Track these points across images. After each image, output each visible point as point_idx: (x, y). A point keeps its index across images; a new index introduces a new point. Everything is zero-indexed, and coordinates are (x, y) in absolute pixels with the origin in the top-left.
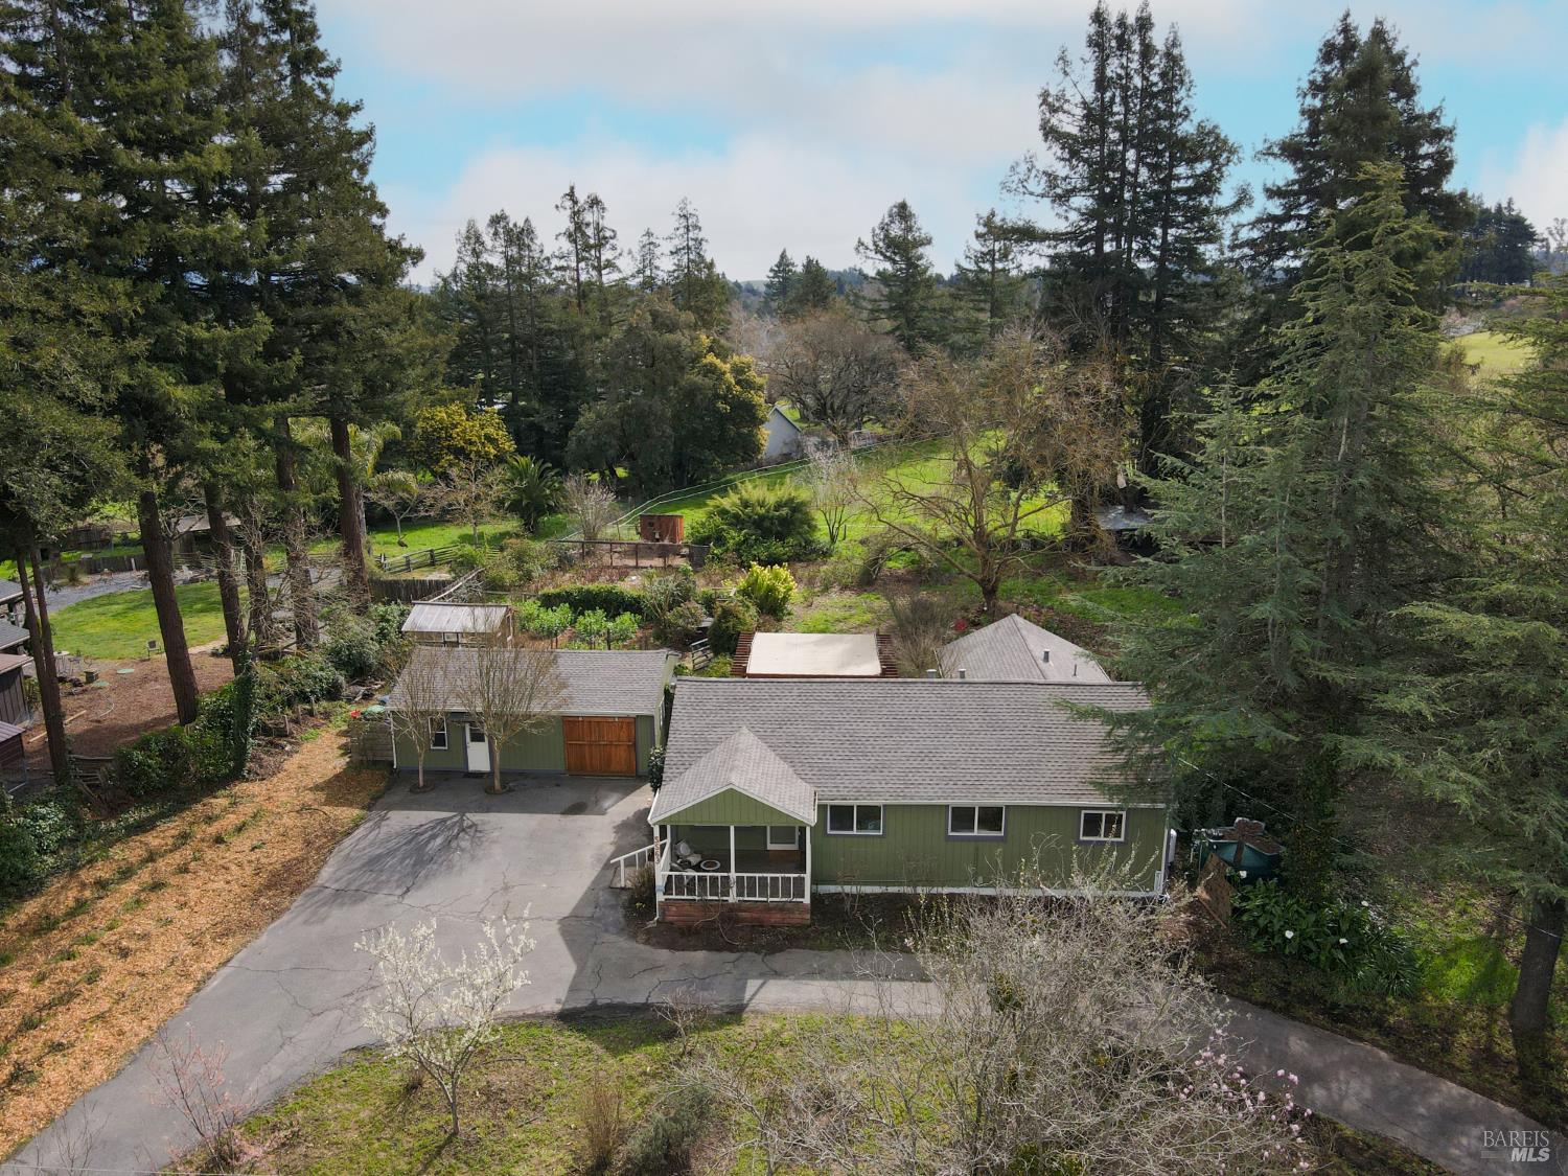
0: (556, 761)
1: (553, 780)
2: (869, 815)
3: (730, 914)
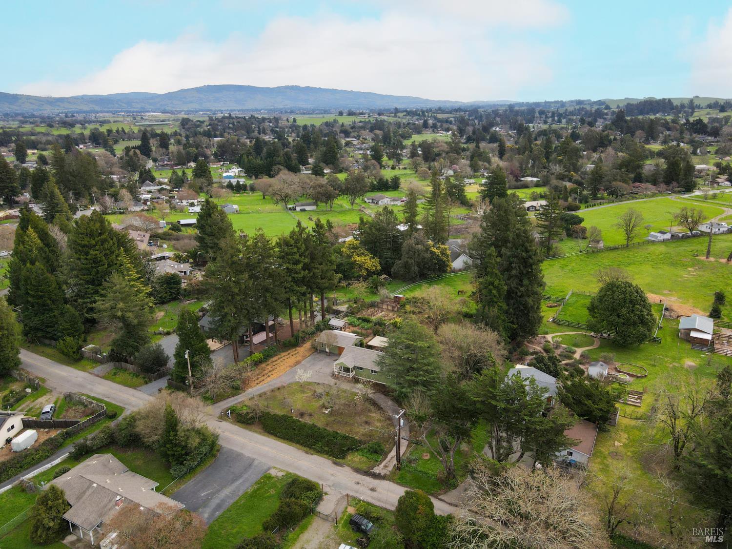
1: (336, 355)
3: (342, 377)
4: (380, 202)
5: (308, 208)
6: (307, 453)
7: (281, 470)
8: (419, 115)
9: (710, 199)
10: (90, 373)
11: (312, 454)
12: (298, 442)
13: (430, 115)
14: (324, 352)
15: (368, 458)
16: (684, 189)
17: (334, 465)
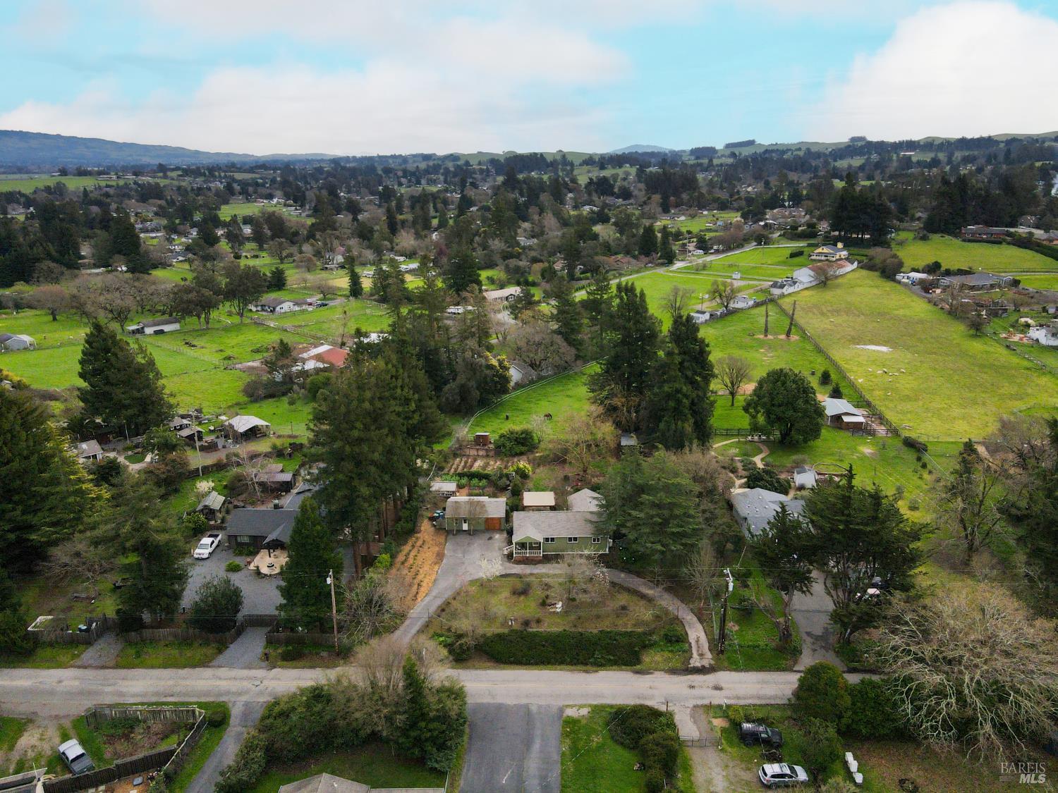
0: (482, 527)
1: (483, 532)
2: (553, 539)
3: (527, 558)
4: (278, 309)
5: (167, 328)
6: (587, 672)
7: (581, 706)
8: (204, 175)
9: (701, 270)
10: (79, 667)
11: (597, 671)
12: (562, 663)
13: (223, 174)
14: (460, 531)
15: (672, 651)
16: (666, 261)
17: (638, 676)
